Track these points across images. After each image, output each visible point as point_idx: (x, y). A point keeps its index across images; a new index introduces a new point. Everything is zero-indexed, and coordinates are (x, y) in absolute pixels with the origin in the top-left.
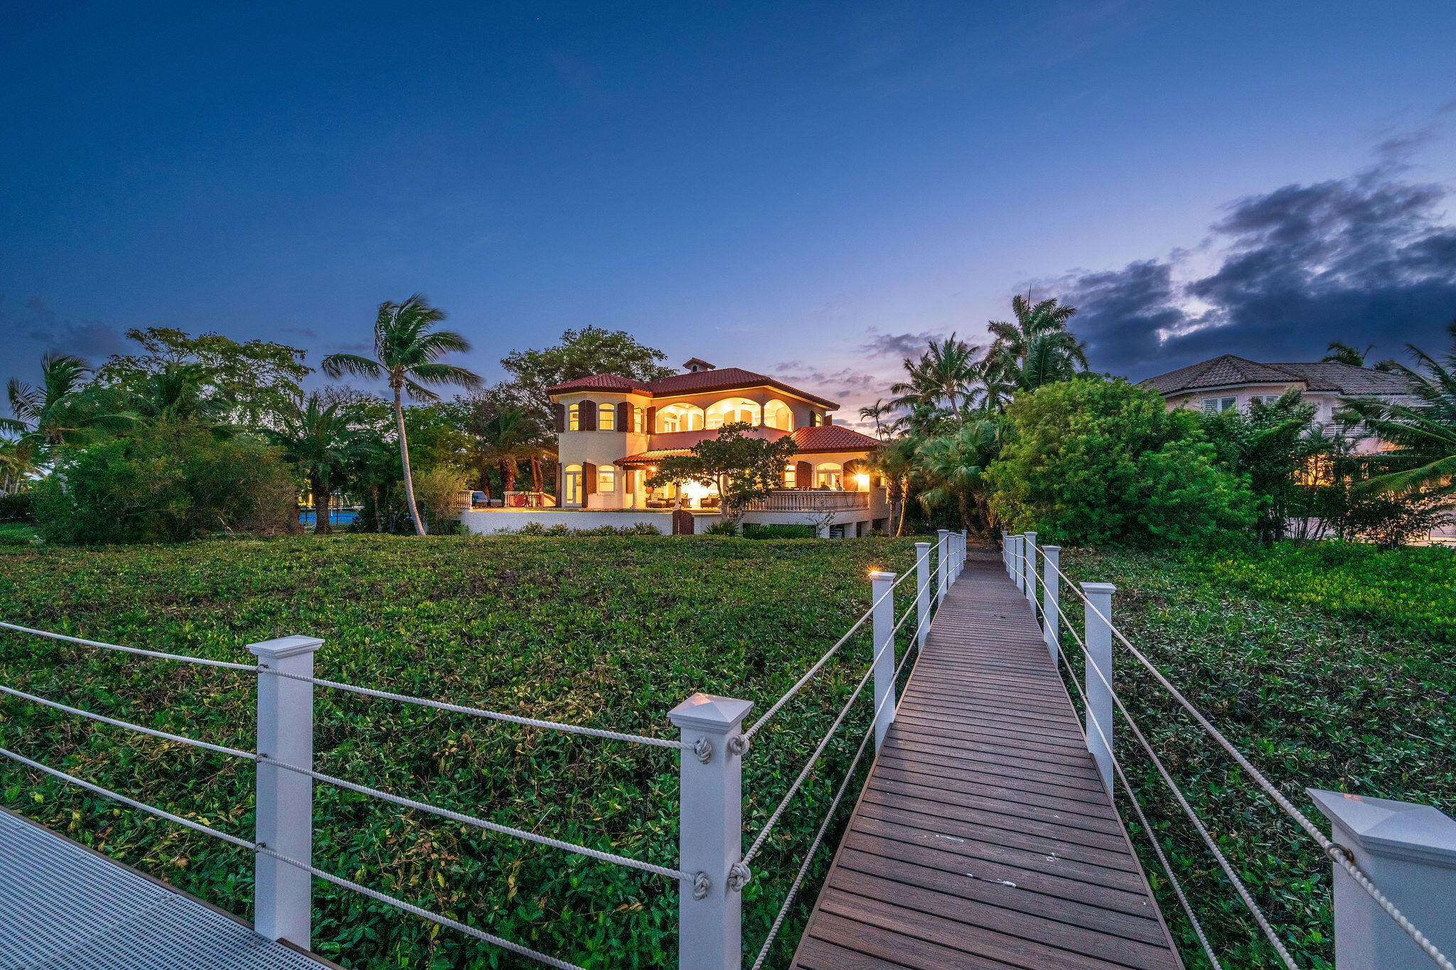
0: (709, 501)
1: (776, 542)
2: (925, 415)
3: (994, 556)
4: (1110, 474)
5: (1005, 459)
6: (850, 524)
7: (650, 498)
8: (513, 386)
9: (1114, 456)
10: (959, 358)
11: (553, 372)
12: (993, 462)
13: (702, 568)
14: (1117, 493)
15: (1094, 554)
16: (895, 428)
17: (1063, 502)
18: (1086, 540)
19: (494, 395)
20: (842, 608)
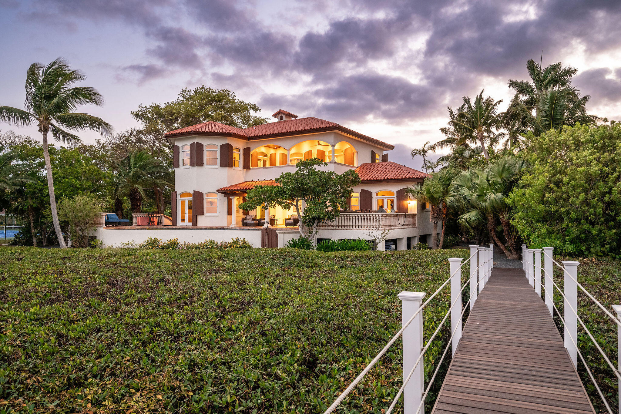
0: (291, 221)
1: (340, 254)
2: (461, 154)
3: (515, 265)
4: (607, 198)
5: (524, 187)
6: (401, 239)
7: (245, 219)
8: (141, 132)
9: (610, 184)
10: (487, 109)
11: (172, 122)
12: (515, 190)
13: (277, 275)
14: (612, 214)
15: (597, 264)
16: (437, 165)
17: (571, 221)
18: (590, 252)
19: (127, 140)
20: (389, 312)
